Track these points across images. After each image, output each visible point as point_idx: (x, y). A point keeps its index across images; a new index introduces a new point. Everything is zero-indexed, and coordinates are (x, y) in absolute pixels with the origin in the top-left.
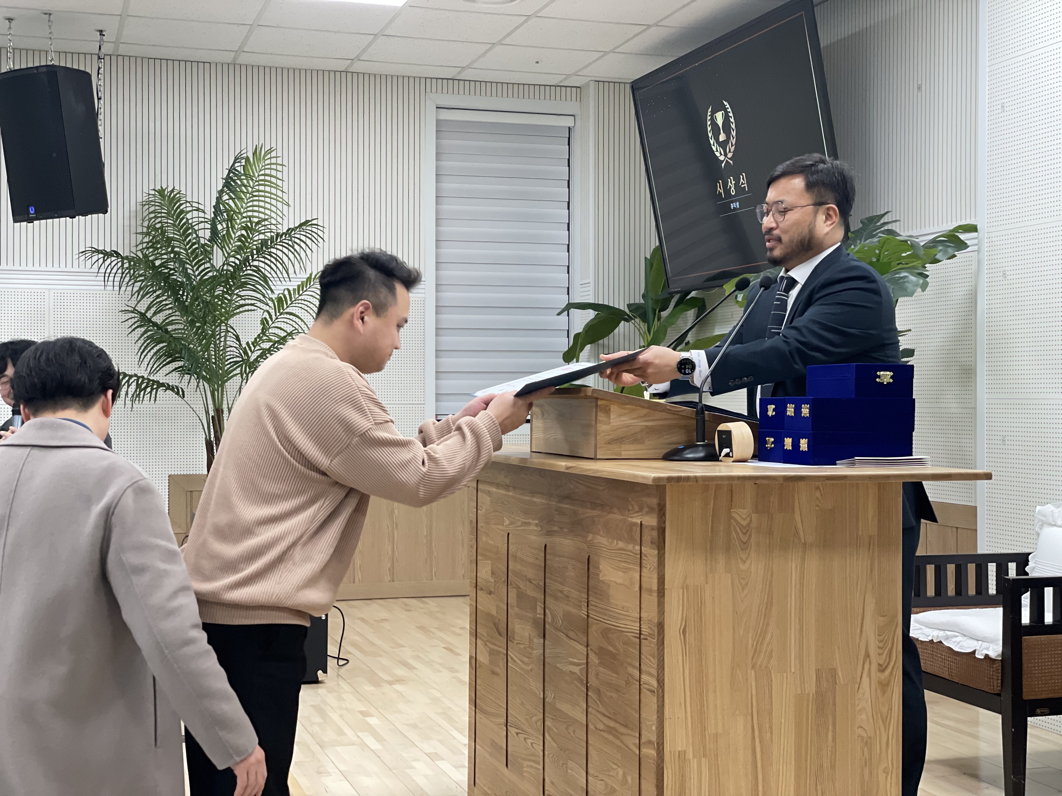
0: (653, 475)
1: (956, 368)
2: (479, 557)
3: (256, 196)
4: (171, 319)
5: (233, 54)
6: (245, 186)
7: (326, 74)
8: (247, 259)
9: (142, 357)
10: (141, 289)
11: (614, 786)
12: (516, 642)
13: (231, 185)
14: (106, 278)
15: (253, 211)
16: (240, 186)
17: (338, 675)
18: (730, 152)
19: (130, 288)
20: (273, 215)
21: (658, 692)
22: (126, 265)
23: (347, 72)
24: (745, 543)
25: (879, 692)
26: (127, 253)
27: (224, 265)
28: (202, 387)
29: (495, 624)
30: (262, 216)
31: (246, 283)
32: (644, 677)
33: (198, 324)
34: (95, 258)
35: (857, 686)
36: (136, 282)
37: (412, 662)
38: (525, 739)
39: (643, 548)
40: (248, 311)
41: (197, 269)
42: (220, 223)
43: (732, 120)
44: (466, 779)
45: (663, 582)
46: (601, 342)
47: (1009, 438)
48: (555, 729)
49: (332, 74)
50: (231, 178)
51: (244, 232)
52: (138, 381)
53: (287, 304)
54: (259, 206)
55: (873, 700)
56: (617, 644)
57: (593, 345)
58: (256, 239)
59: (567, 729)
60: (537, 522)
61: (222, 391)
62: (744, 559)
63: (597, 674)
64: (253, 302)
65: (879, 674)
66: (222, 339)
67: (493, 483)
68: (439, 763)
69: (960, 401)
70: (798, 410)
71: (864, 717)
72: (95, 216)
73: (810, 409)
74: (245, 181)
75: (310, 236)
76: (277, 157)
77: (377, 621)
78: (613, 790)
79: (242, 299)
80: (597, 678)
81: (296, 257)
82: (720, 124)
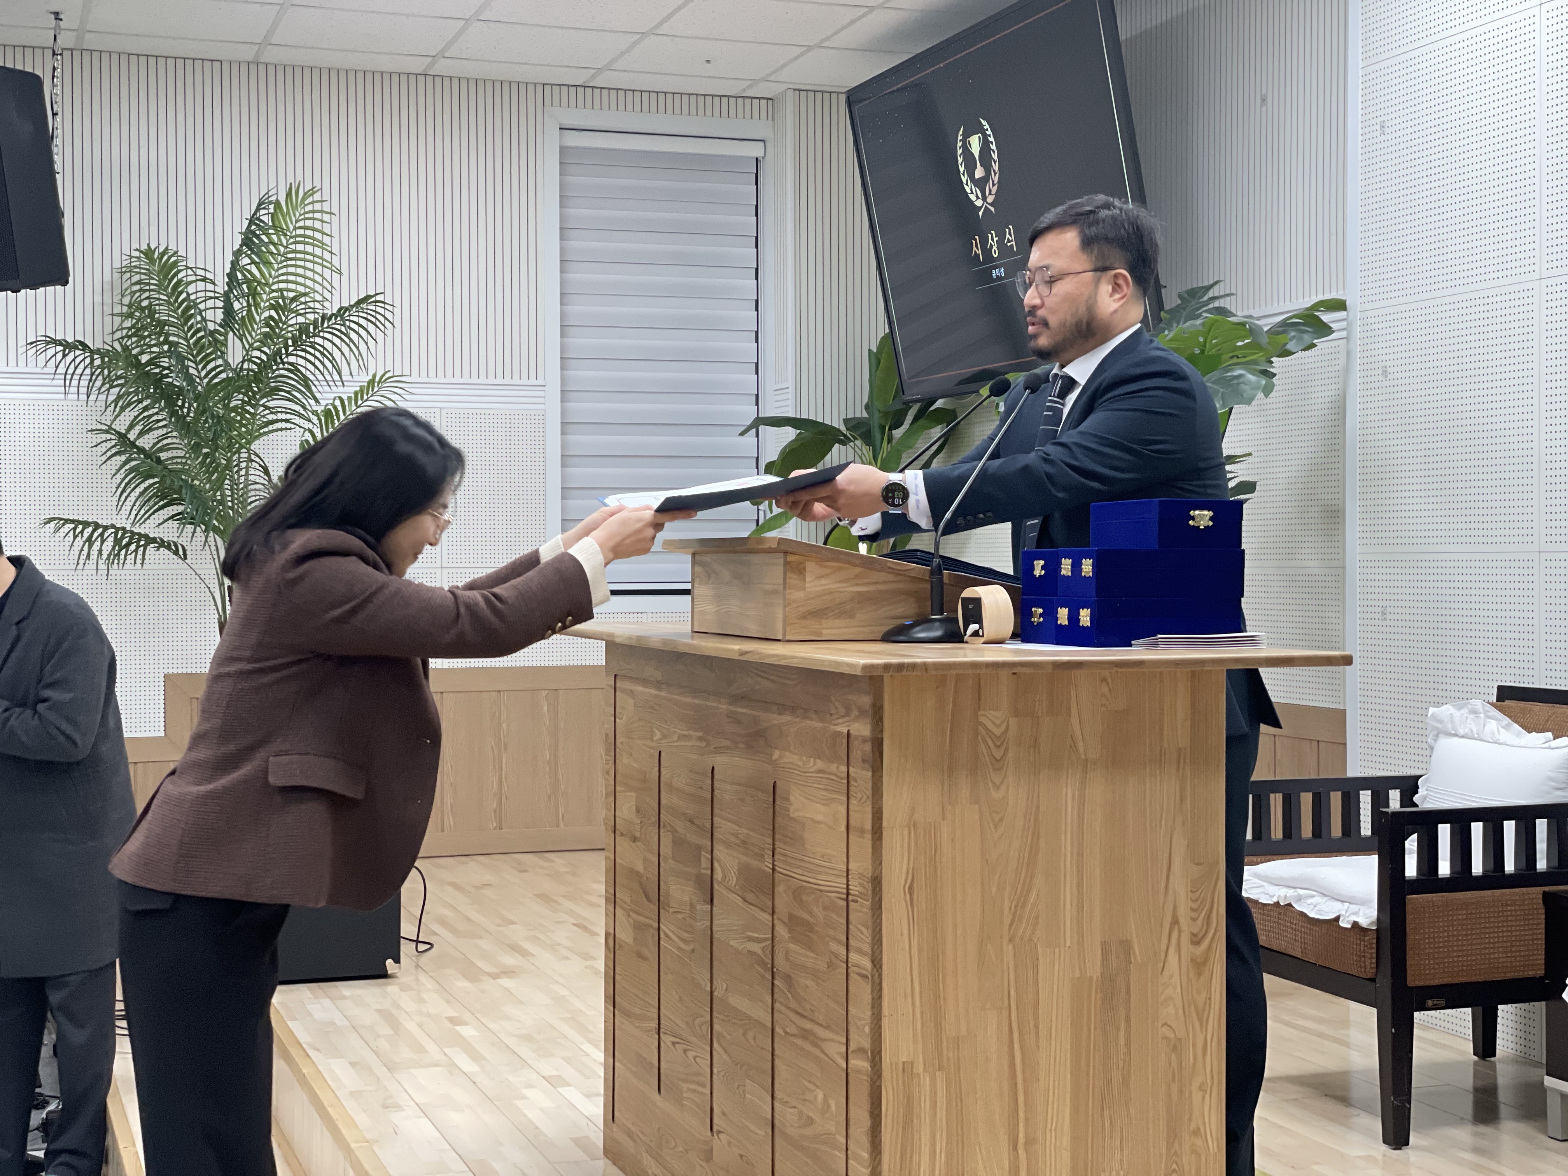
0: (863, 661)
1: (1316, 509)
2: (618, 788)
3: (291, 259)
4: (165, 442)
5: (257, 47)
6: (274, 244)
7: (395, 78)
8: (278, 353)
9: (123, 498)
10: (119, 397)
11: (810, 1114)
12: (671, 910)
13: (253, 242)
14: (68, 381)
15: (287, 281)
16: (266, 245)
17: (417, 966)
18: (990, 194)
19: (102, 397)
20: (318, 288)
21: (872, 976)
22: (97, 362)
23: (425, 75)
24: (998, 761)
25: (1192, 973)
26: (99, 345)
27: (243, 362)
28: (212, 543)
29: (641, 884)
30: (301, 289)
31: (278, 389)
32: (853, 956)
33: (205, 450)
34: (50, 352)
35: (1160, 965)
36: (112, 387)
37: (527, 945)
38: (685, 1051)
39: (851, 769)
40: (282, 429)
41: (204, 367)
42: (238, 300)
43: (993, 147)
44: (601, 1112)
45: (880, 818)
47: (1392, 610)
48: (728, 1037)
49: (404, 78)
50: (253, 233)
51: (273, 313)
52: (116, 534)
54: (296, 275)
55: (1184, 984)
56: (815, 909)
58: (291, 322)
59: (744, 1035)
60: (700, 734)
62: (998, 783)
63: (787, 953)
64: (288, 416)
65: (1192, 948)
66: (243, 472)
67: (637, 679)
69: (1323, 557)
70: (1076, 566)
71: (1171, 1010)
72: (50, 289)
73: (1093, 565)
74: (275, 238)
75: (373, 320)
76: (322, 201)
77: (475, 887)
78: (810, 1122)
79: (272, 413)
80: (787, 959)
81: (351, 350)
82: (976, 154)
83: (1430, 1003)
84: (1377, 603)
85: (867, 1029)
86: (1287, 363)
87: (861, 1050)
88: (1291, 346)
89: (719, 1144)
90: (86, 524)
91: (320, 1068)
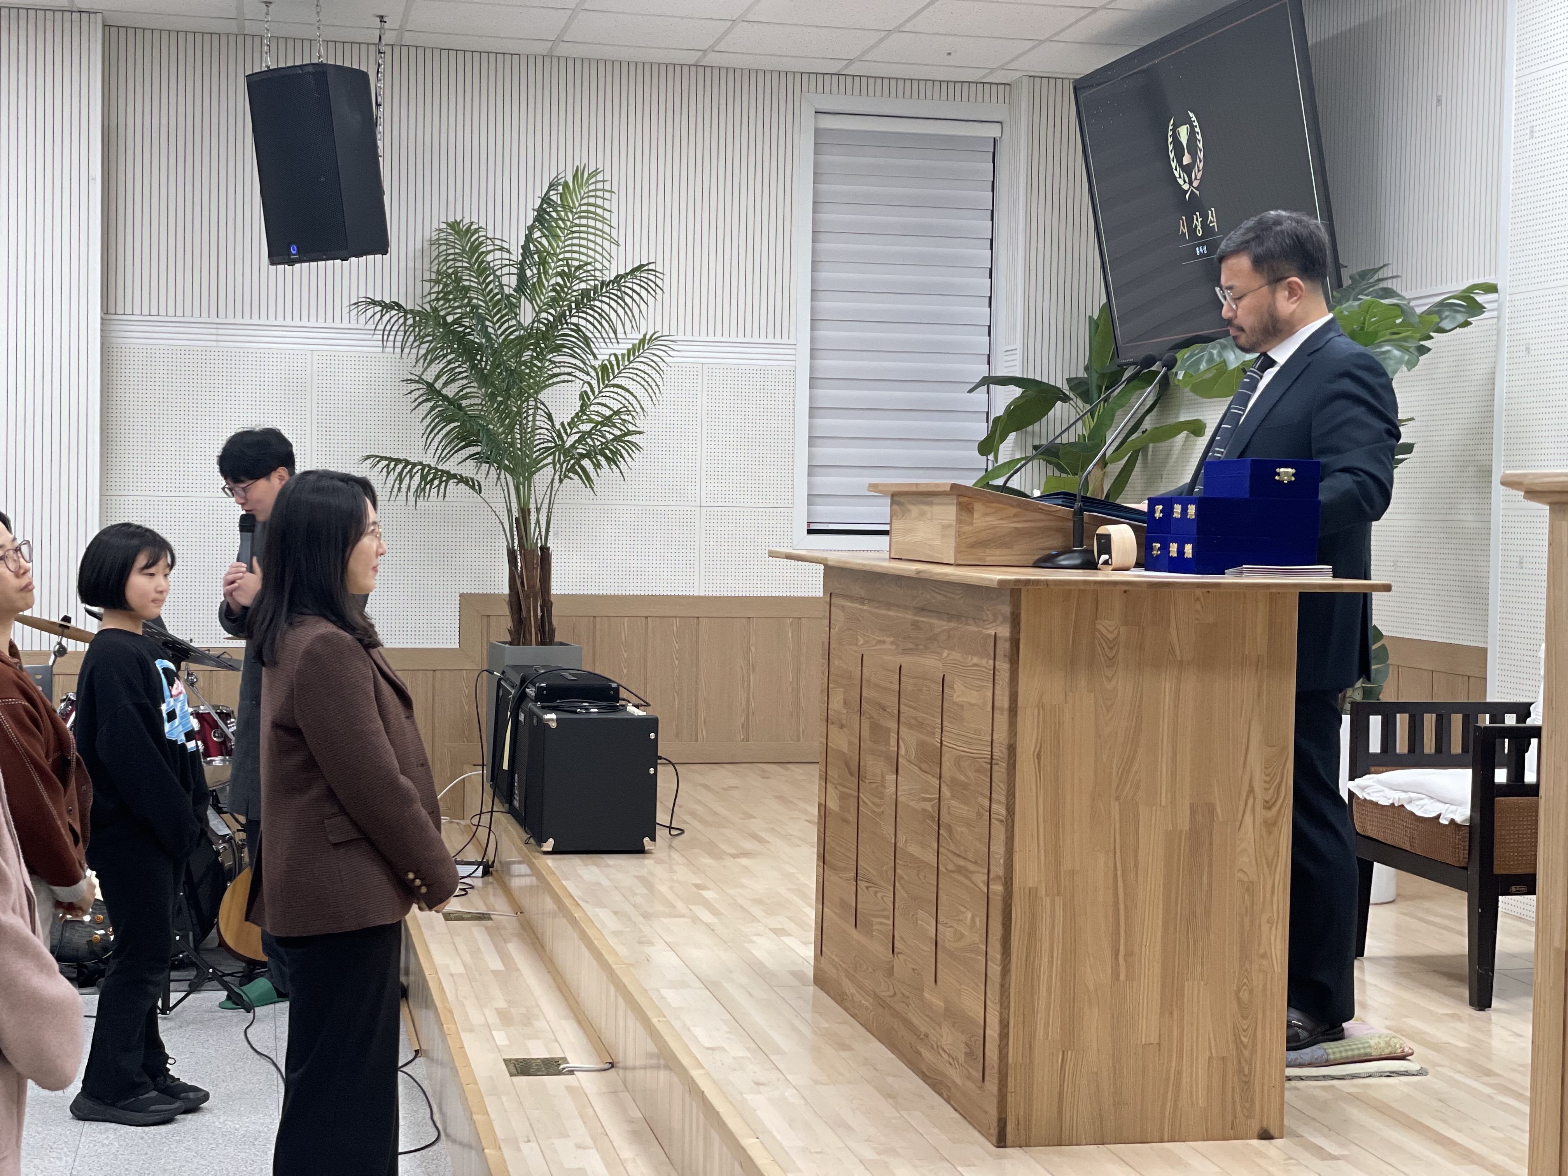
0: (1001, 579)
1: (1473, 469)
2: (830, 685)
3: (575, 232)
4: (464, 391)
5: (550, 44)
6: (562, 220)
7: (671, 69)
8: (563, 314)
9: (429, 440)
10: (428, 352)
11: (962, 931)
12: (868, 781)
13: (545, 218)
14: (385, 337)
15: (572, 252)
16: (556, 220)
17: (670, 846)
18: (1196, 179)
19: (414, 351)
20: (598, 257)
21: (1007, 821)
22: (410, 322)
23: (697, 66)
24: (1110, 660)
25: (1264, 832)
26: (411, 306)
27: (533, 322)
28: (503, 480)
29: (846, 763)
30: (583, 258)
31: (563, 346)
32: (994, 806)
33: (499, 399)
34: (370, 313)
35: (1238, 824)
36: (422, 343)
37: (763, 834)
38: (875, 893)
39: (997, 663)
40: (564, 382)
41: (500, 327)
42: (529, 268)
43: (1199, 137)
44: (812, 951)
45: (1016, 700)
46: (1030, 428)
47: (1527, 559)
48: (906, 878)
49: (678, 68)
50: (544, 210)
51: (559, 280)
52: (423, 470)
53: (613, 373)
54: (580, 246)
55: (1257, 839)
56: (969, 772)
57: (1019, 432)
58: (576, 288)
59: (918, 875)
60: (892, 639)
61: (530, 486)
62: (1110, 676)
63: (949, 808)
64: (570, 370)
65: (1264, 812)
66: (530, 418)
67: (847, 596)
68: (786, 939)
69: (1479, 512)
70: (1184, 511)
71: (1245, 859)
72: (370, 257)
73: (1196, 510)
74: (563, 214)
75: (646, 286)
76: (604, 181)
77: (723, 789)
78: (962, 936)
79: (557, 367)
80: (949, 813)
81: (626, 312)
82: (1185, 143)
83: (1513, 889)
84: (1516, 553)
85: (1002, 861)
86: (1446, 339)
87: (998, 877)
88: (1446, 324)
89: (898, 963)
90: (398, 461)
91: (589, 914)
